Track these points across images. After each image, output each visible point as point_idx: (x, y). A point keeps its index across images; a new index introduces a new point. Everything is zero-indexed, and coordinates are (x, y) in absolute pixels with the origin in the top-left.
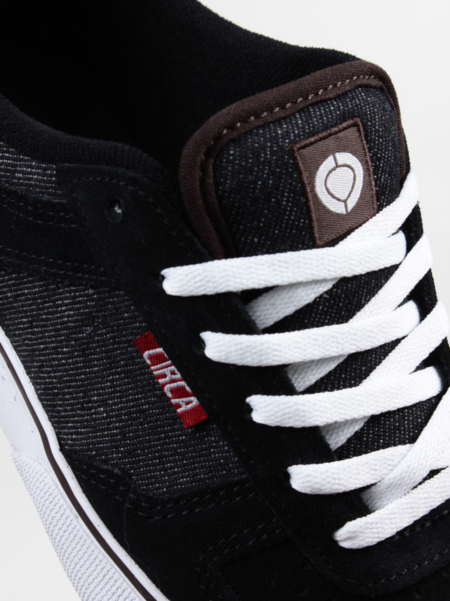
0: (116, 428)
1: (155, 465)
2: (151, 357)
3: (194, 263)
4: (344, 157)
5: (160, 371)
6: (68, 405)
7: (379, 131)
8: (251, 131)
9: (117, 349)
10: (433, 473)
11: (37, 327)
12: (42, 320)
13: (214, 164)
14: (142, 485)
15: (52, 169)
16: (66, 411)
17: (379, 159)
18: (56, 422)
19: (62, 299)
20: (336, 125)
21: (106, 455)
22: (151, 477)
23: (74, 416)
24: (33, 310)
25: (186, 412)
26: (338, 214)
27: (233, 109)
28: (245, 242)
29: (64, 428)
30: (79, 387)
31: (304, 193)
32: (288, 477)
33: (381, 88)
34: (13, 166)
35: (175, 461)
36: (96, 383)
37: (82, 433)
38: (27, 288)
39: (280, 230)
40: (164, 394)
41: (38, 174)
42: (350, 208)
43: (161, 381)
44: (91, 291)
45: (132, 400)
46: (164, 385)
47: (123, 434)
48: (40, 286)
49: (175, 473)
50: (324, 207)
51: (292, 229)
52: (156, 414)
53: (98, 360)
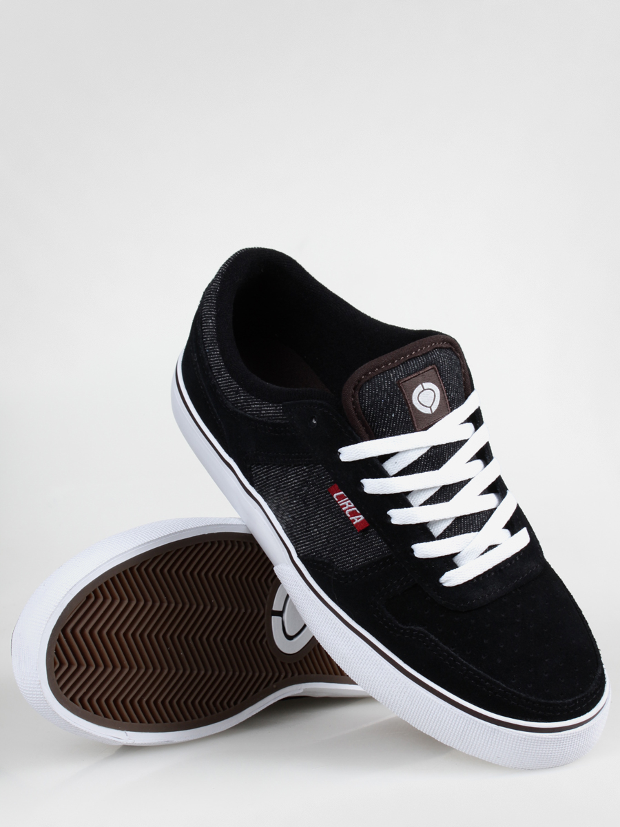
0: (324, 539)
1: (345, 555)
2: (337, 497)
3: (354, 444)
4: (427, 385)
5: (343, 504)
6: (299, 531)
7: (447, 371)
8: (377, 376)
9: (320, 497)
10: (491, 547)
11: (280, 492)
12: (282, 488)
13: (359, 393)
14: (340, 566)
15: (280, 406)
16: (298, 534)
17: (449, 385)
18: (295, 542)
19: (290, 475)
20: (421, 369)
21: (320, 554)
22: (344, 561)
23: (302, 536)
24: (276, 484)
25: (357, 523)
26: (427, 414)
27: (367, 366)
28: (379, 431)
29: (298, 544)
30: (303, 520)
31: (406, 404)
32: (412, 551)
33: (450, 349)
34: (260, 408)
35: (355, 551)
36: (312, 517)
37: (307, 545)
38: (273, 472)
39: (396, 424)
40: (347, 517)
41: (273, 410)
42: (434, 410)
43: (344, 509)
44: (305, 468)
45: (331, 523)
46: (345, 511)
47: (328, 541)
48: (279, 470)
49: (356, 557)
50: (419, 411)
51: (402, 423)
52: (343, 528)
53: (311, 504)
